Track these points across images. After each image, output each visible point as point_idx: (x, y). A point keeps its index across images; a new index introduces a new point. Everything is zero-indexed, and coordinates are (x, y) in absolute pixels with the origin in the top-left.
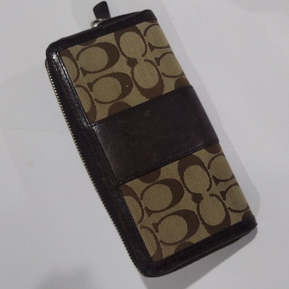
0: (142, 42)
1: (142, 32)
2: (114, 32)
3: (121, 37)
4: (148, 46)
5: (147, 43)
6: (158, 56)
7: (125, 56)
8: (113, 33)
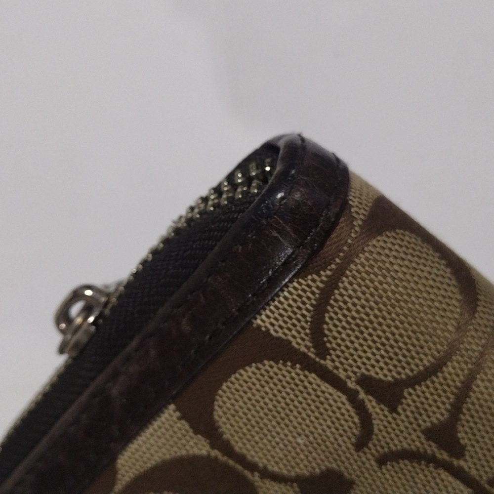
0: (325, 386)
1: (302, 343)
2: (173, 400)
3: (213, 410)
4: (362, 395)
5: (351, 384)
6: (439, 414)
7: (277, 478)
8: (172, 407)
